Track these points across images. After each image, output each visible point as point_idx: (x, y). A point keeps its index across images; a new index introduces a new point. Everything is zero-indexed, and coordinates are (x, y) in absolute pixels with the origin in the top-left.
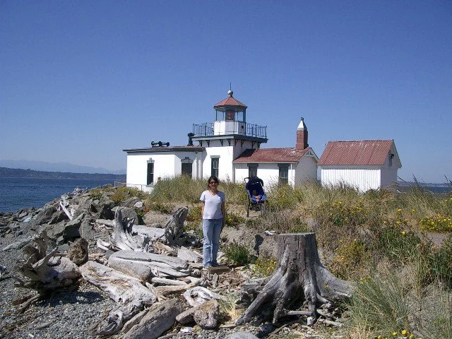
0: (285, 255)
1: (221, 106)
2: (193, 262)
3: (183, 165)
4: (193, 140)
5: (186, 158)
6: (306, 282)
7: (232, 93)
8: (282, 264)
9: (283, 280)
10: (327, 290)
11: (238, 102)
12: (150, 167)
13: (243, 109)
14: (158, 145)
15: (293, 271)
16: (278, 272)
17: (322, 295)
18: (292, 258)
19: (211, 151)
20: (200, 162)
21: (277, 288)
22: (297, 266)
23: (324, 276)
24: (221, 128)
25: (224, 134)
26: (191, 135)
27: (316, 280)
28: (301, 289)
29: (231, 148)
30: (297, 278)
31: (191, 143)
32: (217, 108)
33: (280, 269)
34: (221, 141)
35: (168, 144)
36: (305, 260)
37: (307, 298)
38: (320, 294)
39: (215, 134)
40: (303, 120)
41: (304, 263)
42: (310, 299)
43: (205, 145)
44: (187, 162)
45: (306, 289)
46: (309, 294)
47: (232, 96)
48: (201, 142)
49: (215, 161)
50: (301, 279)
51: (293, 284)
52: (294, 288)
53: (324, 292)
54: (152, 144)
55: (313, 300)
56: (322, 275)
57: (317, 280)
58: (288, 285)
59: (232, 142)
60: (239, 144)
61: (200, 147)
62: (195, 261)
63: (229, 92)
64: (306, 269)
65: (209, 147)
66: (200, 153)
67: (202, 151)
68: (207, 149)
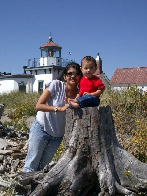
0: (74, 132)
1: (44, 47)
2: (3, 149)
3: (20, 87)
4: (26, 70)
5: (22, 82)
6: (102, 167)
7: (51, 39)
8: (70, 145)
9: (71, 165)
10: (129, 177)
11: (55, 44)
13: (59, 49)
14: (3, 75)
15: (84, 152)
16: (65, 156)
17: (122, 183)
19: (38, 77)
20: (31, 84)
21: (63, 177)
22: (89, 147)
23: (124, 159)
24: (44, 62)
25: (46, 65)
26: (25, 67)
27: (113, 164)
28: (95, 176)
29: (51, 75)
30: (89, 163)
31: (25, 72)
32: (42, 49)
33: (67, 152)
34: (45, 70)
35: (10, 74)
36: (99, 139)
37: (103, 188)
38: (119, 182)
39: (41, 66)
40: (99, 55)
41: (98, 143)
42: (107, 190)
43: (34, 73)
44: (22, 84)
45: (101, 176)
46: (106, 183)
47: (51, 41)
48: (31, 71)
49: (41, 83)
50: (94, 164)
51: (85, 169)
52: (85, 175)
53: (125, 179)
55: (110, 192)
56: (121, 157)
57: (116, 164)
58: (77, 171)
59: (52, 71)
60: (56, 72)
61: (31, 75)
62: (4, 149)
63: (50, 38)
64: (100, 151)
65: (36, 74)
66: (31, 79)
67: (32, 77)
68: (36, 76)
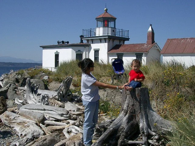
0: (126, 102)
1: (100, 18)
2: (74, 111)
3: (77, 55)
4: (83, 39)
5: (79, 51)
6: (141, 121)
7: (106, 10)
8: (124, 108)
9: (125, 119)
10: (156, 127)
11: (110, 15)
12: (57, 56)
13: (114, 19)
14: (62, 43)
15: (132, 113)
16: (122, 114)
17: (152, 130)
18: (131, 104)
19: (94, 46)
20: (87, 52)
21: (120, 125)
22: (134, 110)
23: (154, 117)
24: (100, 32)
25: (102, 35)
26: (82, 37)
27: (148, 119)
28: (138, 125)
29: (106, 44)
30: (134, 118)
31: (82, 41)
32: (98, 19)
33: (123, 112)
34: (100, 40)
35: (68, 42)
36: (140, 105)
37: (141, 132)
39: (97, 36)
41: (139, 108)
42: (143, 133)
43: (90, 42)
44: (79, 53)
45: (141, 125)
46: (143, 129)
47: (106, 12)
48: (88, 40)
49: (97, 52)
50: (137, 119)
51: (132, 122)
52: (132, 125)
53: (154, 128)
54: (58, 43)
55: (145, 134)
56: (152, 116)
58: (128, 123)
59: (107, 41)
60: (111, 41)
61: (87, 43)
63: (105, 9)
64: (141, 112)
65: (93, 43)
66: (87, 48)
67: (88, 46)
68: (92, 45)
